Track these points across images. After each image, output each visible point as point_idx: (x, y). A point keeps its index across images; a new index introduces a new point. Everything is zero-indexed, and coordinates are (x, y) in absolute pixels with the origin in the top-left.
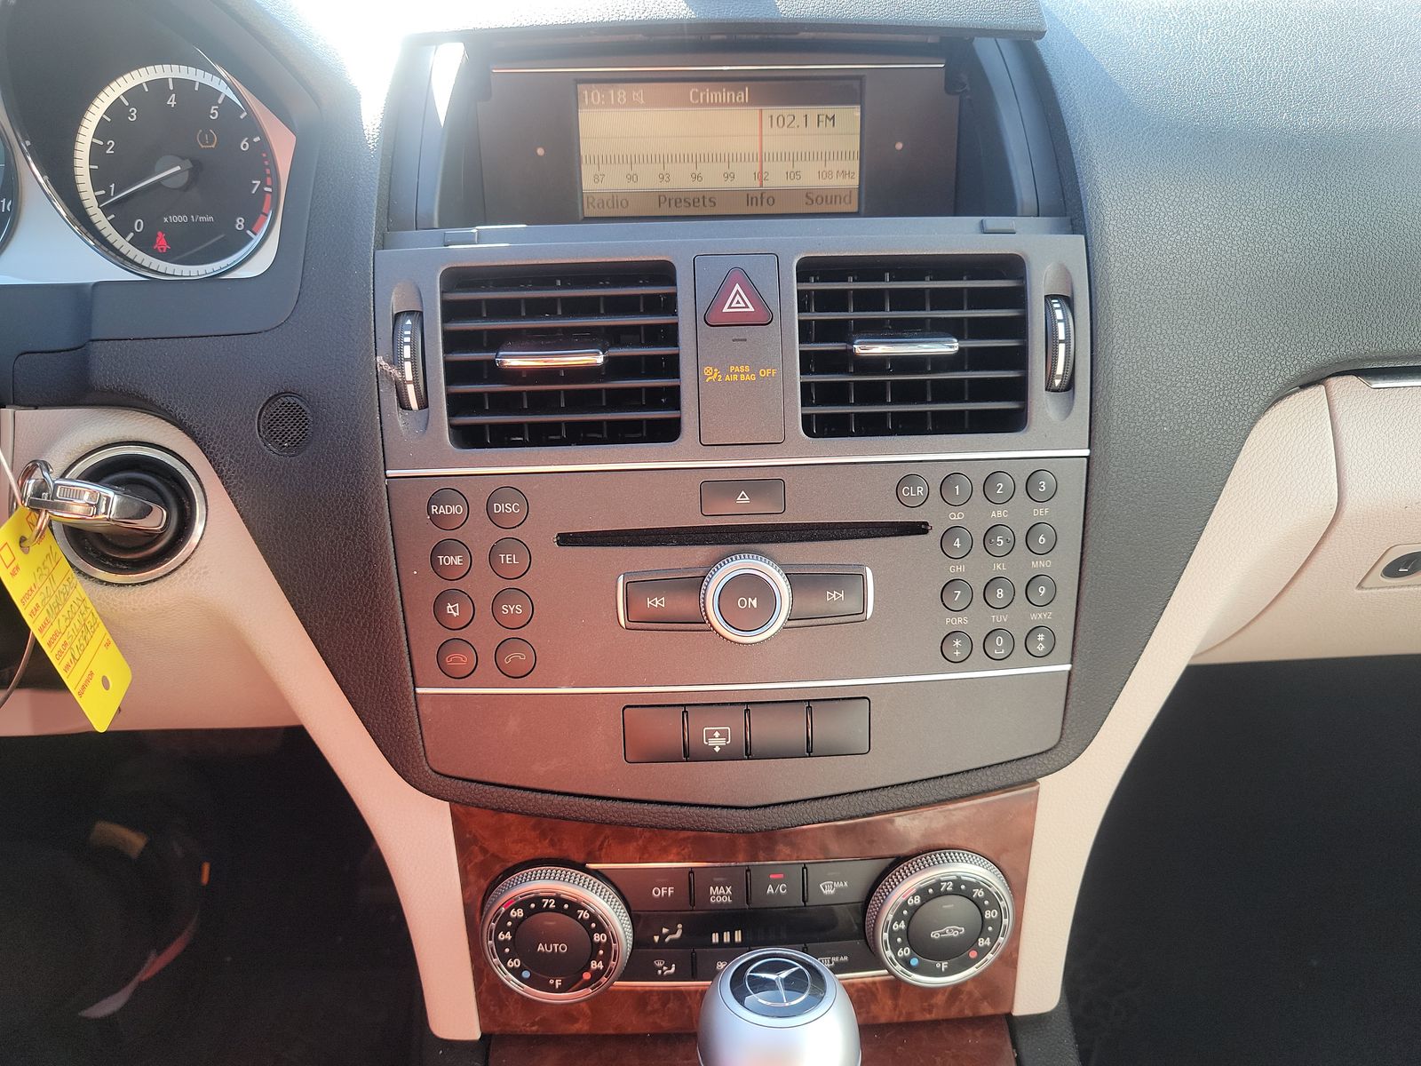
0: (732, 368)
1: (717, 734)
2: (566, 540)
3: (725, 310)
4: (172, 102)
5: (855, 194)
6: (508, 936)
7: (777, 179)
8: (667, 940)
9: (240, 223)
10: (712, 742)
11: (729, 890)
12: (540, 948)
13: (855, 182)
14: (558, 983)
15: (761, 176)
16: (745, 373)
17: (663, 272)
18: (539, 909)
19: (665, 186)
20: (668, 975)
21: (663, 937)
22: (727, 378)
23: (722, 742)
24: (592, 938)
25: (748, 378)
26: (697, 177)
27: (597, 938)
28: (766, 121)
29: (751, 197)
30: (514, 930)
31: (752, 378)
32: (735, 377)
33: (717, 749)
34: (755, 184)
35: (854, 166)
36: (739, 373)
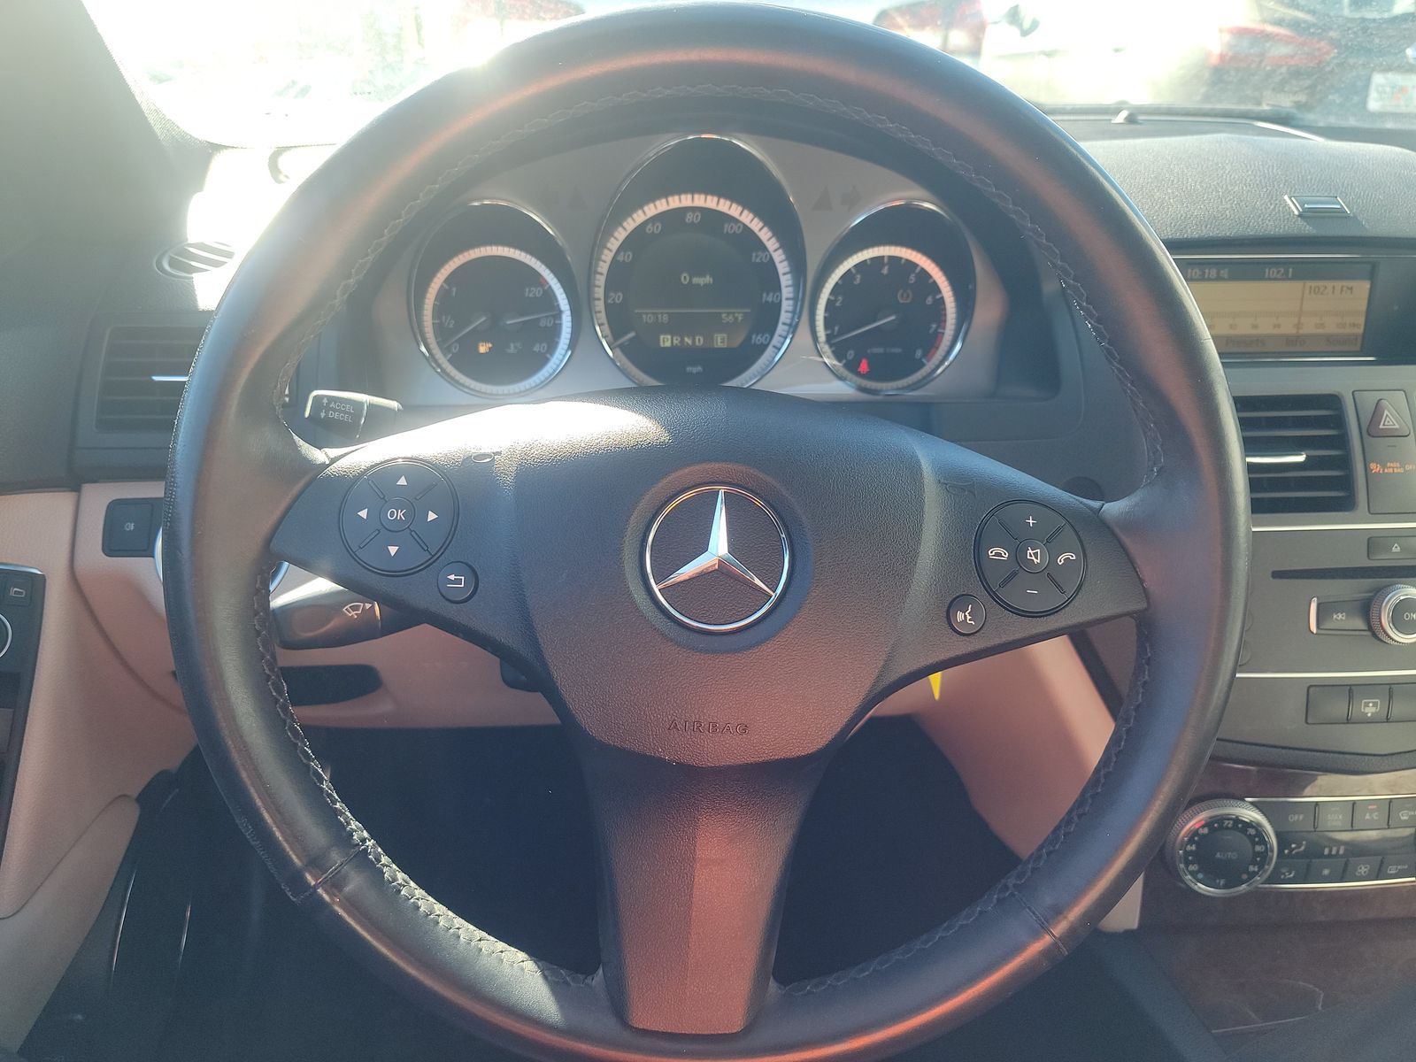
0: (1388, 464)
1: (1371, 705)
2: (1277, 575)
3: (1381, 426)
4: (885, 271)
5: (1360, 340)
6: (1194, 848)
7: (1309, 327)
8: (1294, 852)
9: (919, 353)
10: (1367, 710)
11: (1340, 817)
12: (1218, 855)
13: (1361, 330)
14: (1222, 882)
15: (1298, 326)
16: (1397, 468)
17: (1332, 401)
18: (1221, 828)
19: (1232, 332)
20: (1289, 878)
21: (1292, 850)
22: (1386, 471)
23: (1374, 710)
24: (1254, 848)
25: (1399, 470)
26: (1255, 327)
27: (1258, 848)
28: (1307, 291)
29: (1289, 339)
30: (1197, 843)
31: (1401, 470)
32: (1391, 470)
33: (1369, 715)
34: (1294, 331)
35: (1361, 320)
36: (1393, 468)
